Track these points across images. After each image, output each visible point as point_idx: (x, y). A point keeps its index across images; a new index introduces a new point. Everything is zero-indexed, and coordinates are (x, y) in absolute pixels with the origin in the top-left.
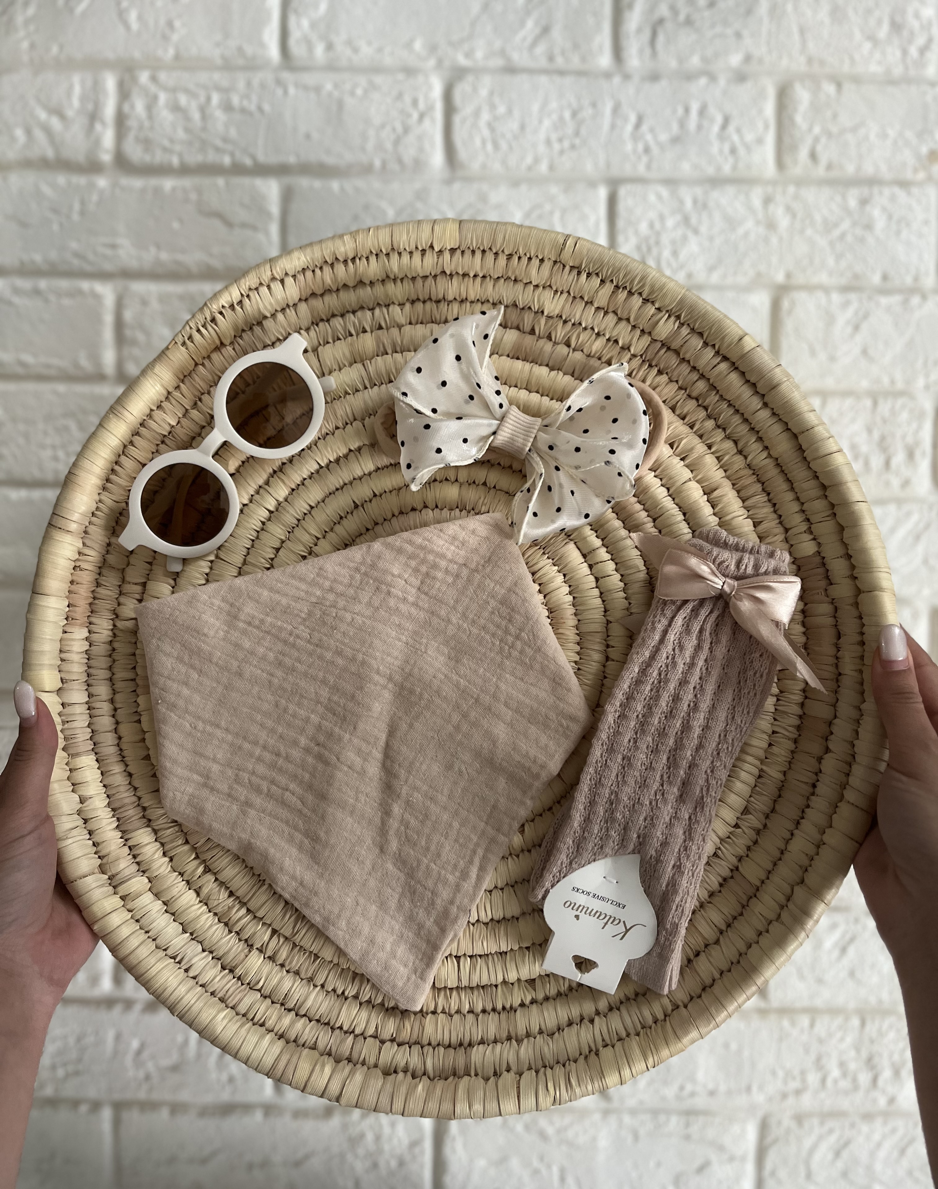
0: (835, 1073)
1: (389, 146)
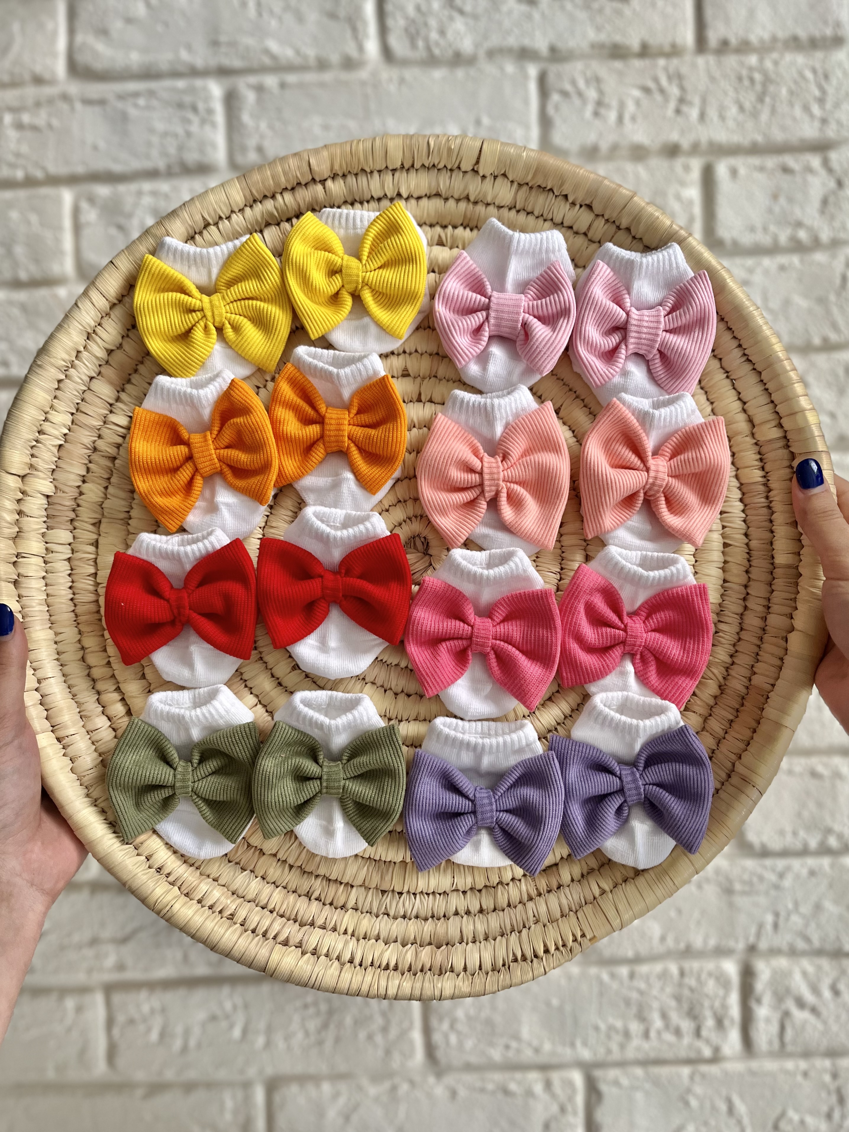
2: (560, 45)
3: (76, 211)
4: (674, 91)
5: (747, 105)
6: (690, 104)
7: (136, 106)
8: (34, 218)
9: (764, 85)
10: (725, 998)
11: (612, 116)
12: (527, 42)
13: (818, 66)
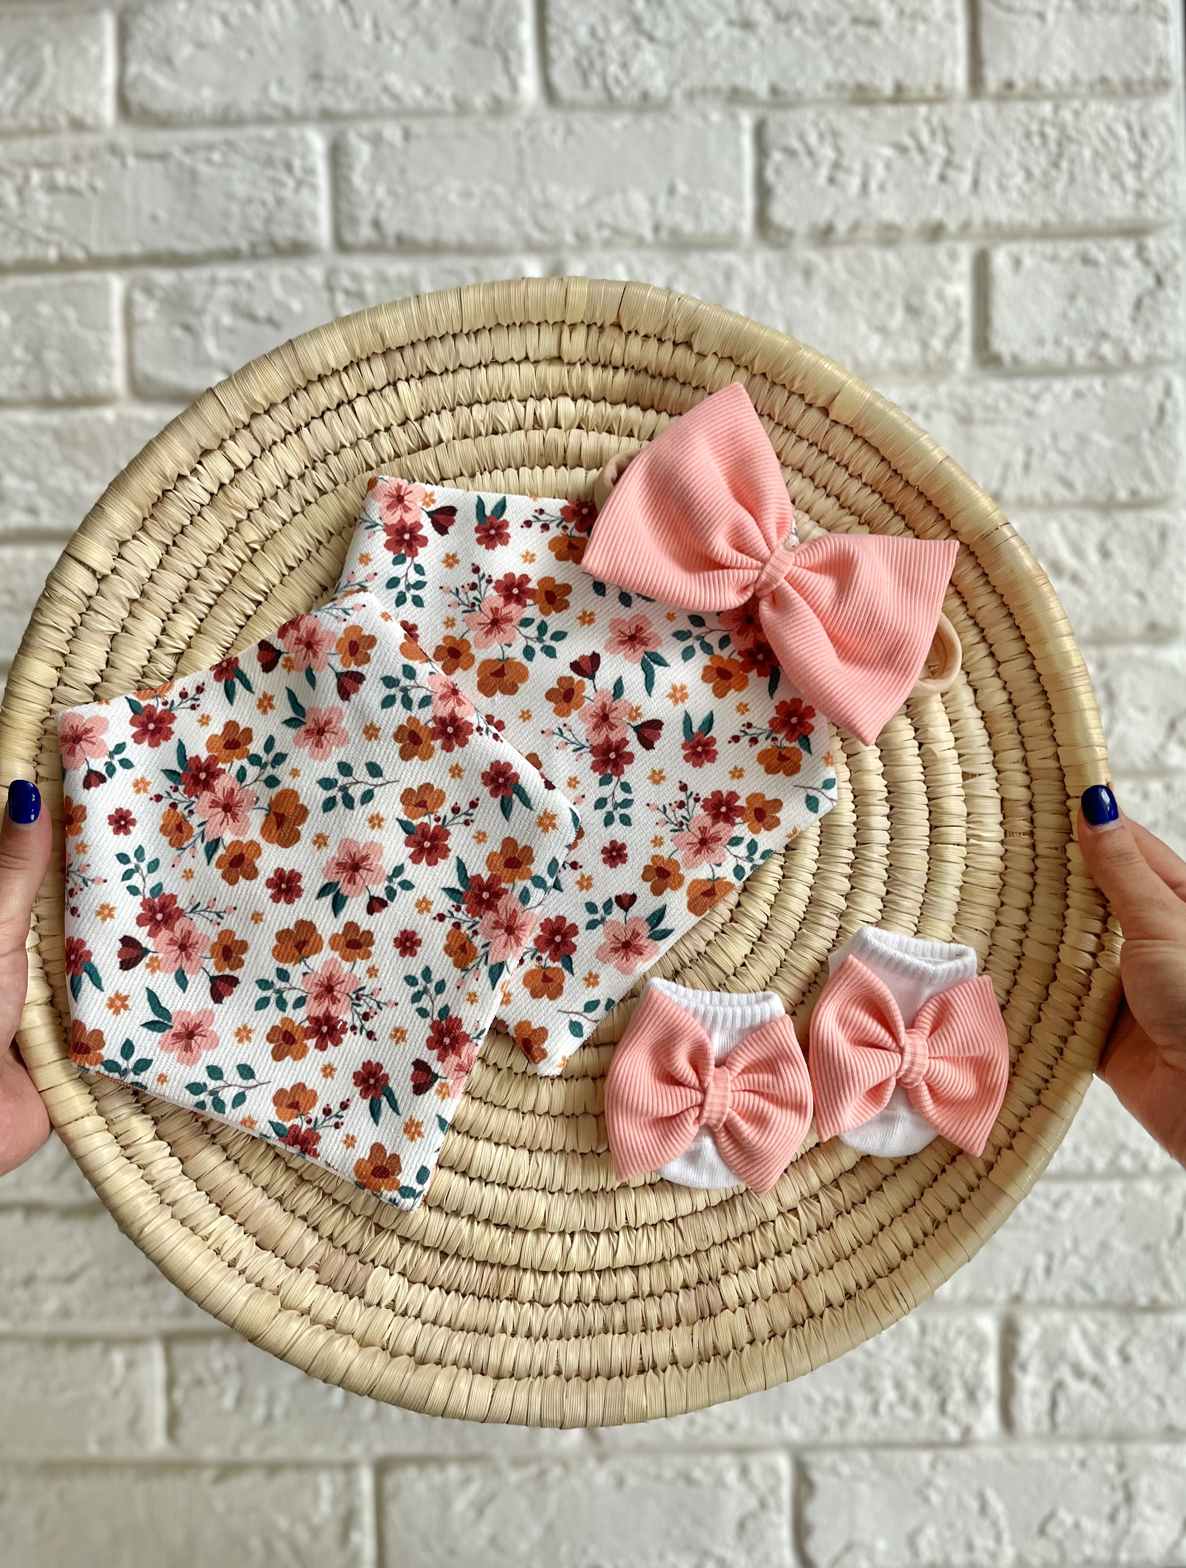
0: (890, 1395)
1: (258, 224)
2: (784, 85)
3: (128, 305)
4: (939, 150)
5: (1037, 172)
6: (960, 169)
7: (209, 161)
8: (71, 313)
9: (1060, 144)
10: (979, 1363)
11: (854, 183)
12: (740, 80)
13: (1133, 118)
